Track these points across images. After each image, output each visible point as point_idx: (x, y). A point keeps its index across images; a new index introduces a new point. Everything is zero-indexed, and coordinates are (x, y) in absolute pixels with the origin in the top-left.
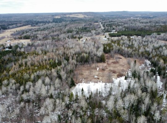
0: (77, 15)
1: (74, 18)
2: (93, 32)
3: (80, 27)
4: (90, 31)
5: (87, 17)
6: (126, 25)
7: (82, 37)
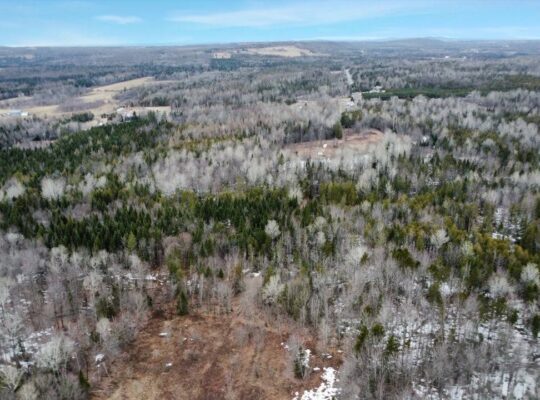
0: (280, 50)
2: (324, 89)
3: (289, 81)
4: (316, 89)
5: (311, 54)
6: (414, 75)
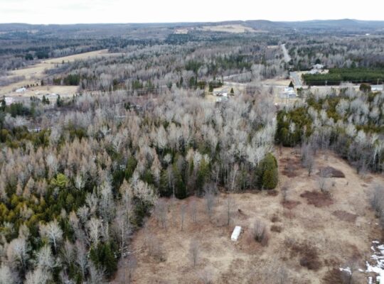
0: (228, 28)
1: (219, 32)
2: (258, 68)
5: (253, 31)
6: (354, 52)
7: (220, 85)
